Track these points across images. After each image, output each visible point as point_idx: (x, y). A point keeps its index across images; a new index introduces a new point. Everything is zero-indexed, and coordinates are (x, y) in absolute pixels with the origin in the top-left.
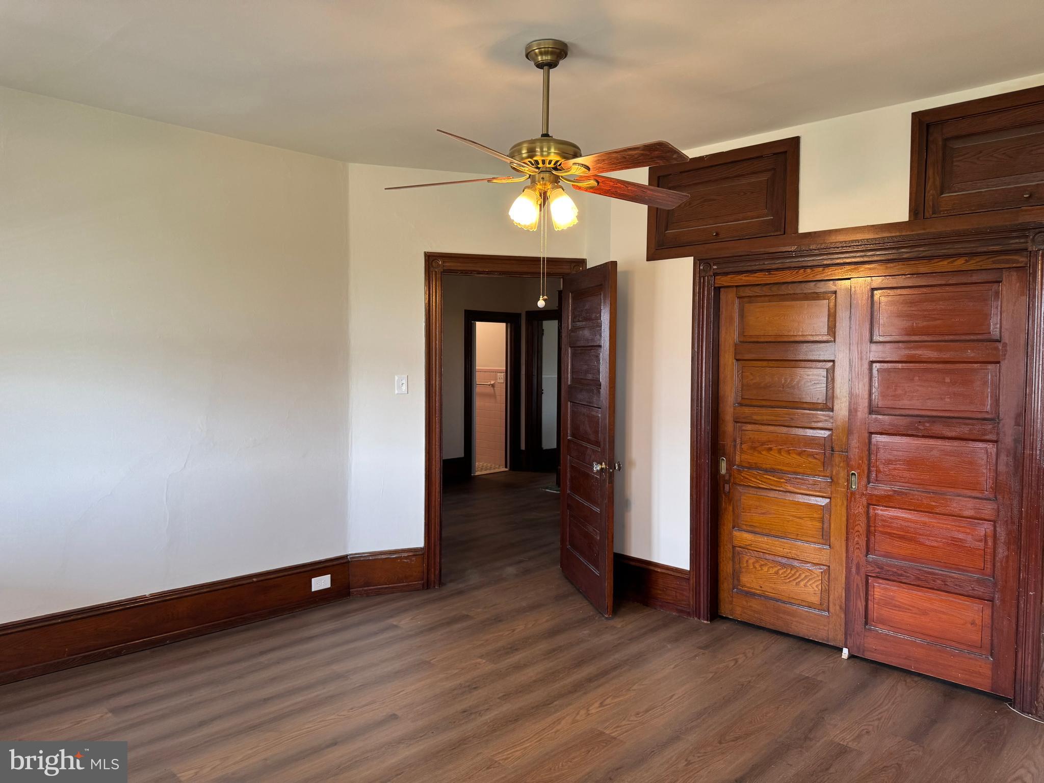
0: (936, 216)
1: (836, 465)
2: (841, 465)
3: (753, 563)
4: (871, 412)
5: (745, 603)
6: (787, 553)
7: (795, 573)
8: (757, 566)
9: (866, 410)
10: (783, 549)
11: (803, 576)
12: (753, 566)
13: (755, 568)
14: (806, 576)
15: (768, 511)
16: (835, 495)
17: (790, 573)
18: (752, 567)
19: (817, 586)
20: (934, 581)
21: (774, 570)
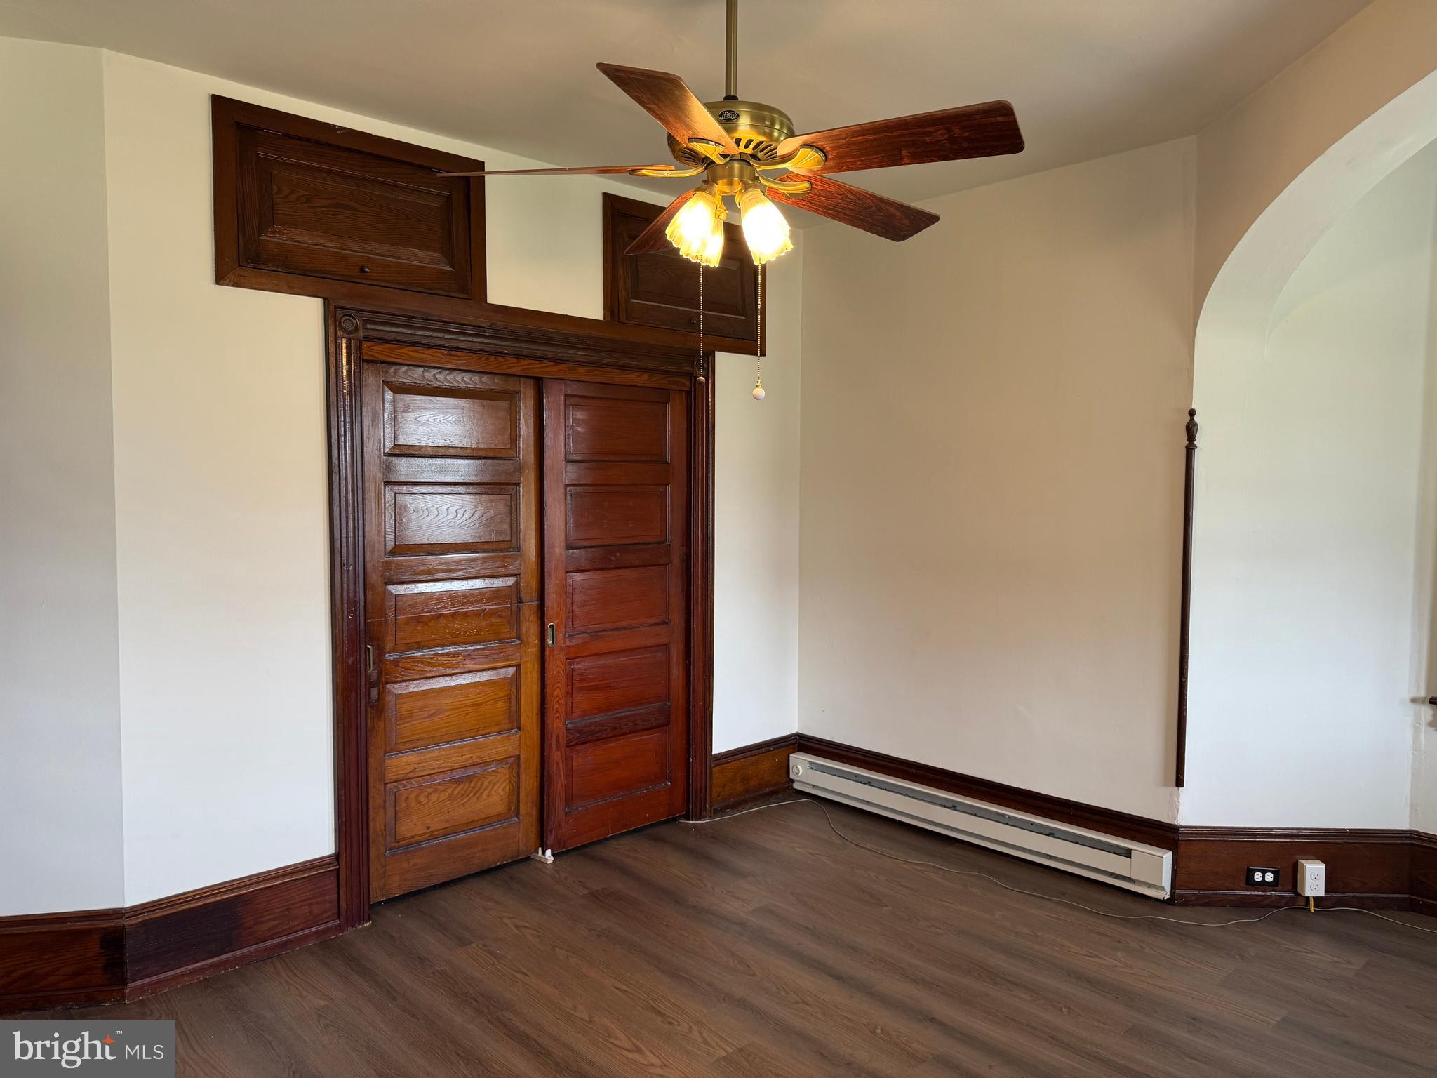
0: (629, 322)
1: (526, 620)
2: (532, 618)
3: (417, 797)
4: (568, 547)
5: (405, 865)
6: (467, 760)
7: (476, 784)
8: (422, 798)
9: (563, 544)
10: (462, 756)
11: (486, 783)
12: (416, 801)
13: (419, 803)
14: (490, 782)
15: (438, 709)
16: (525, 660)
17: (469, 787)
18: (414, 804)
19: (503, 790)
20: (626, 725)
21: (447, 794)
